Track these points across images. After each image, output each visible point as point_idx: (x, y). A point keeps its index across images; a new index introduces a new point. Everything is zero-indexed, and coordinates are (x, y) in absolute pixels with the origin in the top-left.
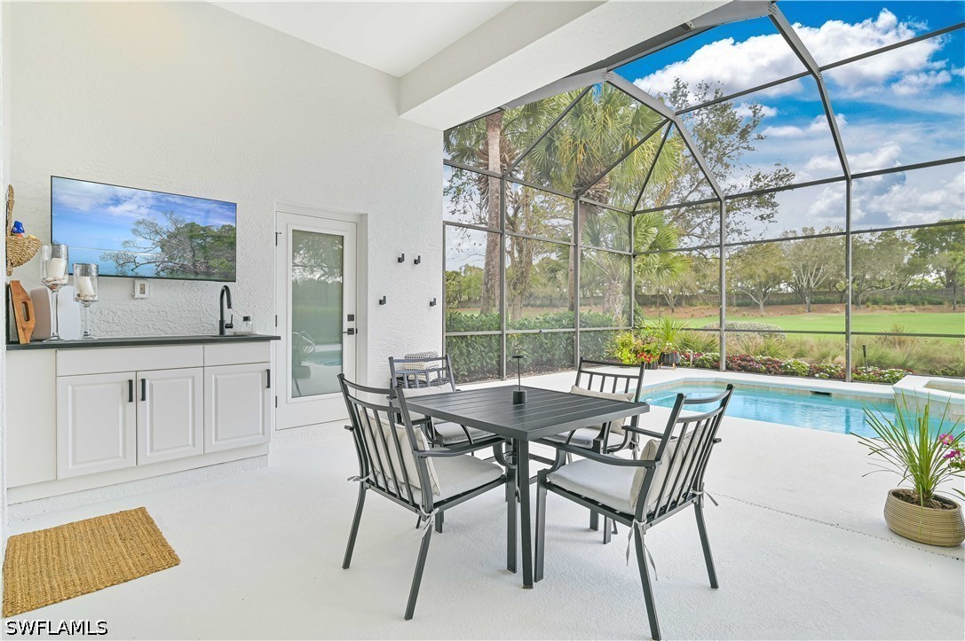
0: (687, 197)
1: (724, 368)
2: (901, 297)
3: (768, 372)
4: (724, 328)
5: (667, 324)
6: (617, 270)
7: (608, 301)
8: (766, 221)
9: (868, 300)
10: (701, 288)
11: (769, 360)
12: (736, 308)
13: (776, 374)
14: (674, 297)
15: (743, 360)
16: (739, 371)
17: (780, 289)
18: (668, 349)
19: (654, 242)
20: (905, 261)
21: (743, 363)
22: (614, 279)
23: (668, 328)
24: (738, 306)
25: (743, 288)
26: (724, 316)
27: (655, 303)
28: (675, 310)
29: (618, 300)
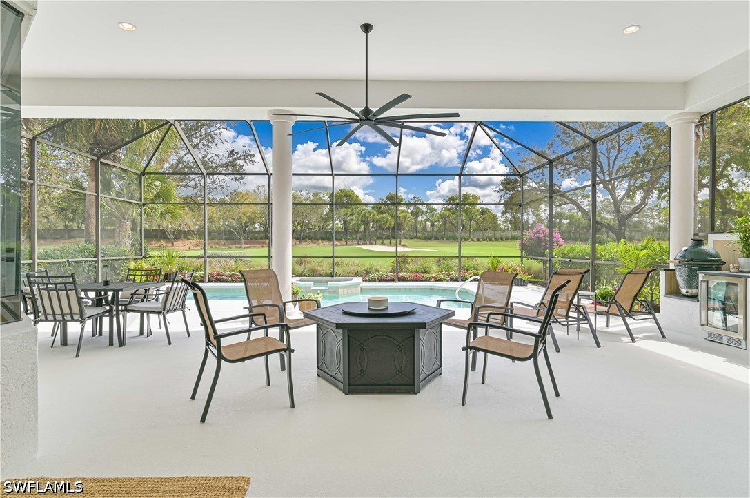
0: (183, 157)
1: (207, 281)
2: (323, 236)
3: (232, 281)
4: (206, 256)
5: (169, 254)
6: (127, 211)
7: (119, 236)
8: (239, 182)
9: (306, 237)
10: (197, 225)
11: (233, 274)
12: (225, 241)
13: (236, 282)
14: (174, 232)
15: (218, 275)
16: (216, 282)
17: (255, 228)
18: (170, 270)
19: (157, 193)
20: (325, 213)
21: (218, 277)
22: (124, 219)
23: (170, 257)
24: (225, 240)
25: (229, 226)
26: (206, 248)
27: (156, 237)
28: (174, 243)
29: (127, 236)
